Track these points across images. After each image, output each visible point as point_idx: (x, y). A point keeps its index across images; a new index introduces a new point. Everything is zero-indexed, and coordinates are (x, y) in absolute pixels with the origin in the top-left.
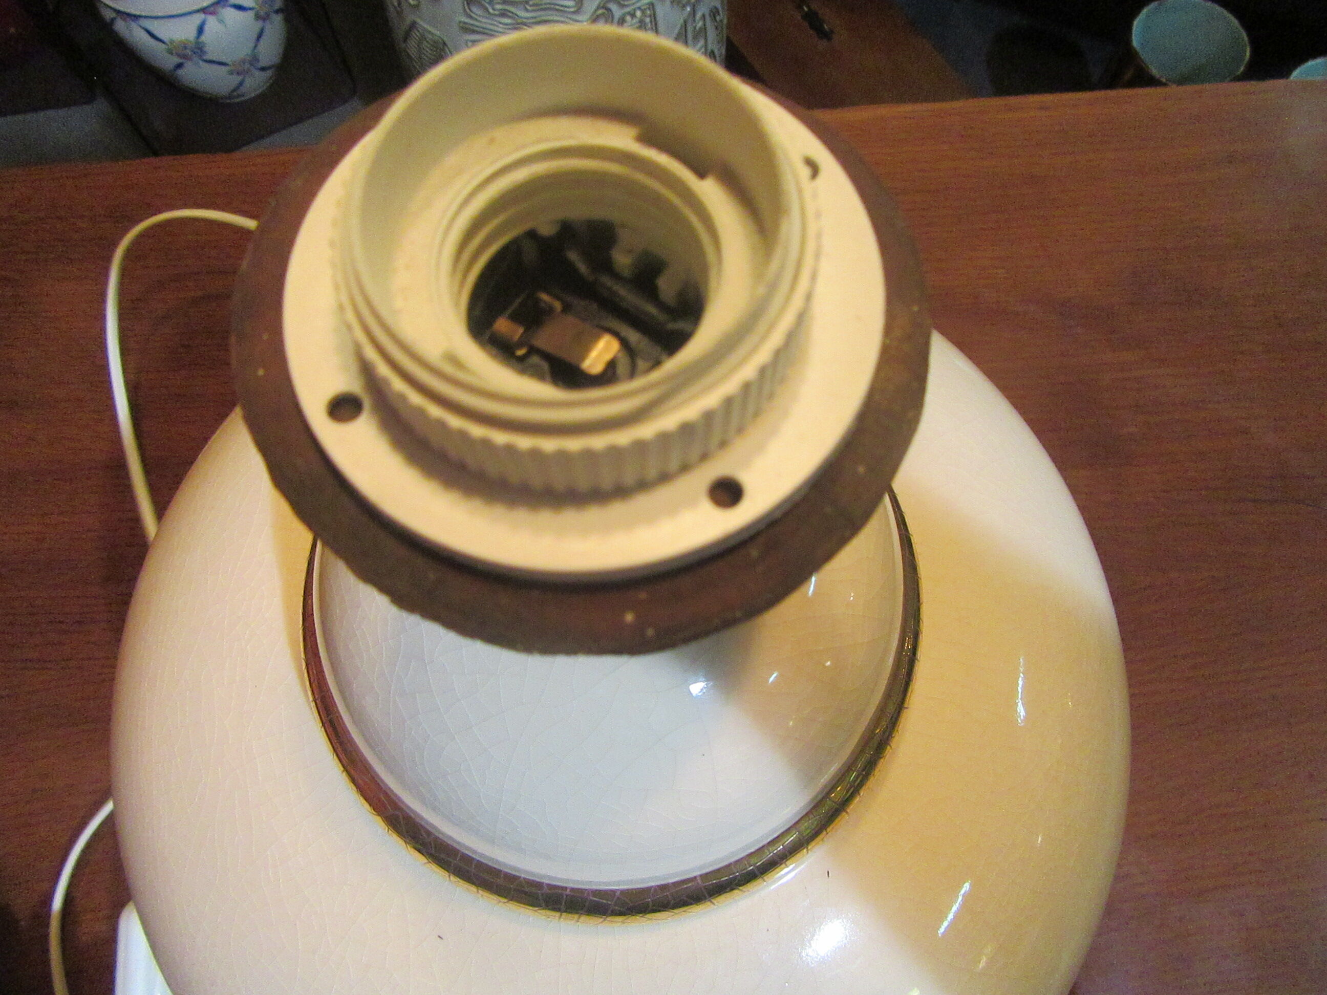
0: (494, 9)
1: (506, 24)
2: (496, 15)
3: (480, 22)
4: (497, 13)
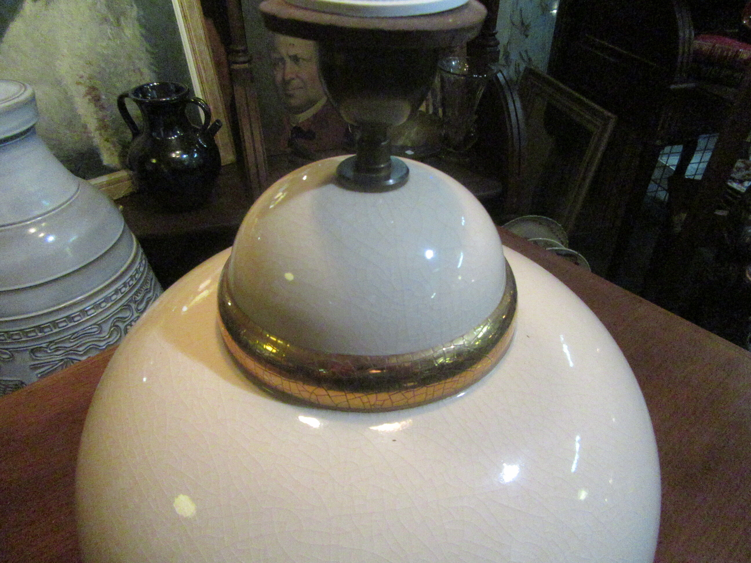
0: (50, 350)
1: (60, 355)
2: (52, 352)
3: (42, 360)
4: (53, 351)
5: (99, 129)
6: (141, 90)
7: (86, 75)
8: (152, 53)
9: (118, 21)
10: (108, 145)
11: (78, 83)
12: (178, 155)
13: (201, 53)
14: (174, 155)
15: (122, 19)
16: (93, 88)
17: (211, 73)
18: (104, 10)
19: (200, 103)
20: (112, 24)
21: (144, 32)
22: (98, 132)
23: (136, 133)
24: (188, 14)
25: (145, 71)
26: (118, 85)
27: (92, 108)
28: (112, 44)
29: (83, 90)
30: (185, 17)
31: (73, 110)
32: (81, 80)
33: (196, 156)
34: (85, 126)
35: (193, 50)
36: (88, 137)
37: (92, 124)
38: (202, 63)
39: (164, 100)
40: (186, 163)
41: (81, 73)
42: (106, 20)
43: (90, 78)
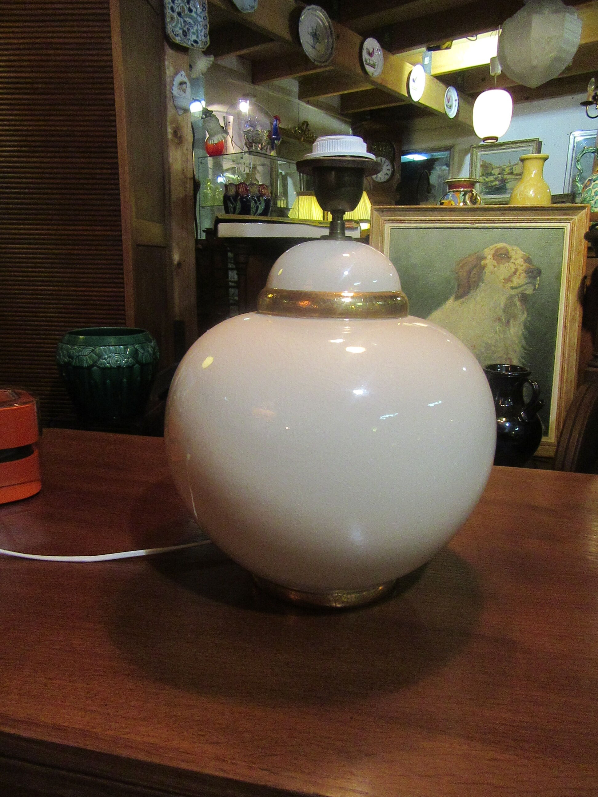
8: (525, 349)
9: (508, 322)
13: (569, 356)
15: (512, 321)
18: (500, 313)
20: (502, 323)
21: (526, 333)
24: (568, 325)
28: (497, 337)
30: (565, 327)
35: (563, 354)
38: (568, 365)
42: (499, 319)
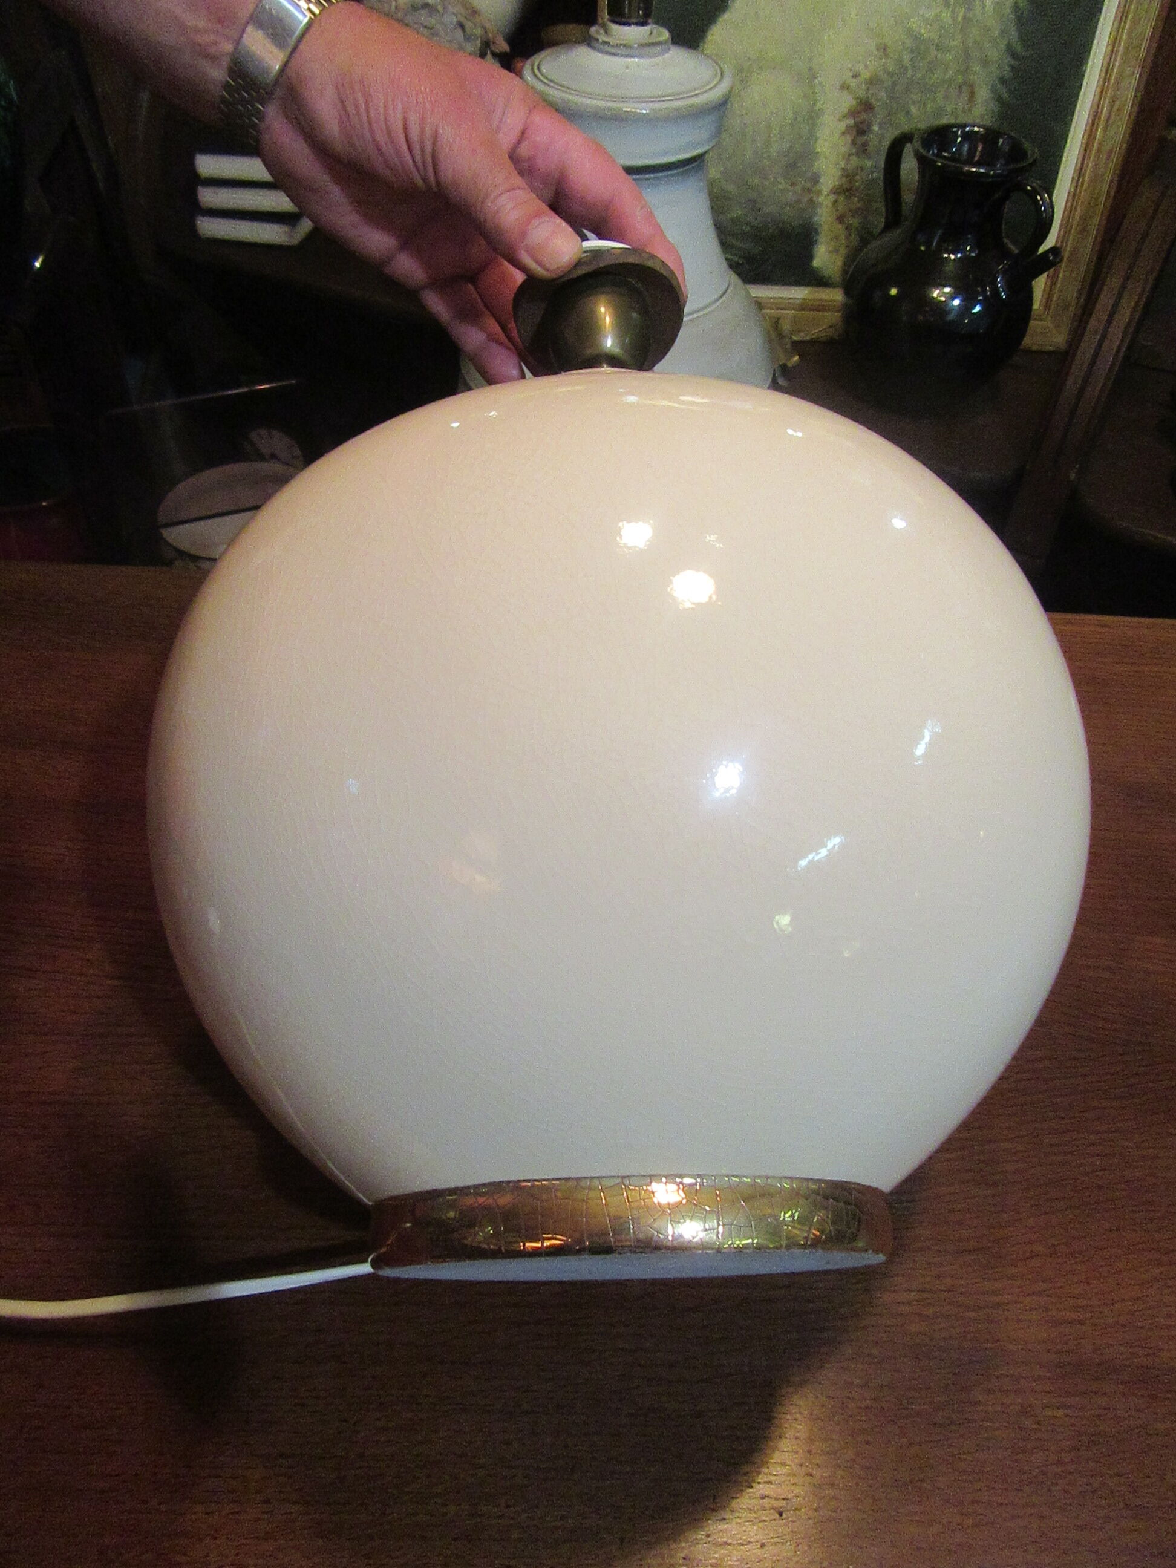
5: (838, 191)
6: (940, 136)
7: (866, 74)
8: (1014, 55)
10: (840, 228)
11: (844, 87)
12: (944, 294)
14: (936, 293)
16: (866, 106)
17: (1118, 132)
19: (1039, 198)
22: (832, 198)
23: (894, 218)
25: (983, 94)
26: (914, 110)
27: (844, 145)
29: (847, 102)
31: (812, 137)
32: (853, 83)
33: (977, 309)
34: (815, 179)
36: (811, 200)
37: (829, 176)
39: (974, 170)
40: (950, 317)
41: (860, 67)
43: (872, 82)
